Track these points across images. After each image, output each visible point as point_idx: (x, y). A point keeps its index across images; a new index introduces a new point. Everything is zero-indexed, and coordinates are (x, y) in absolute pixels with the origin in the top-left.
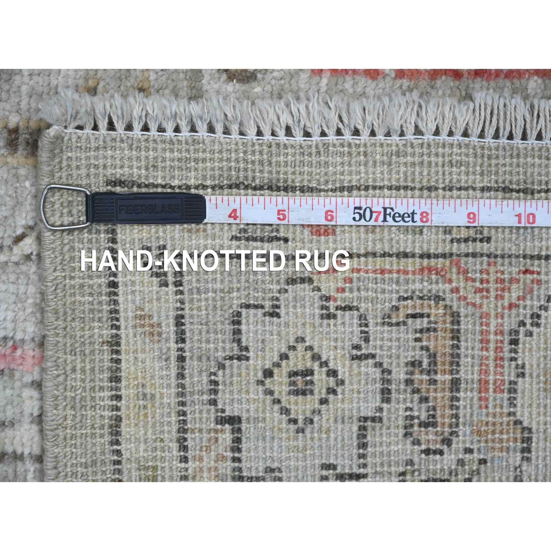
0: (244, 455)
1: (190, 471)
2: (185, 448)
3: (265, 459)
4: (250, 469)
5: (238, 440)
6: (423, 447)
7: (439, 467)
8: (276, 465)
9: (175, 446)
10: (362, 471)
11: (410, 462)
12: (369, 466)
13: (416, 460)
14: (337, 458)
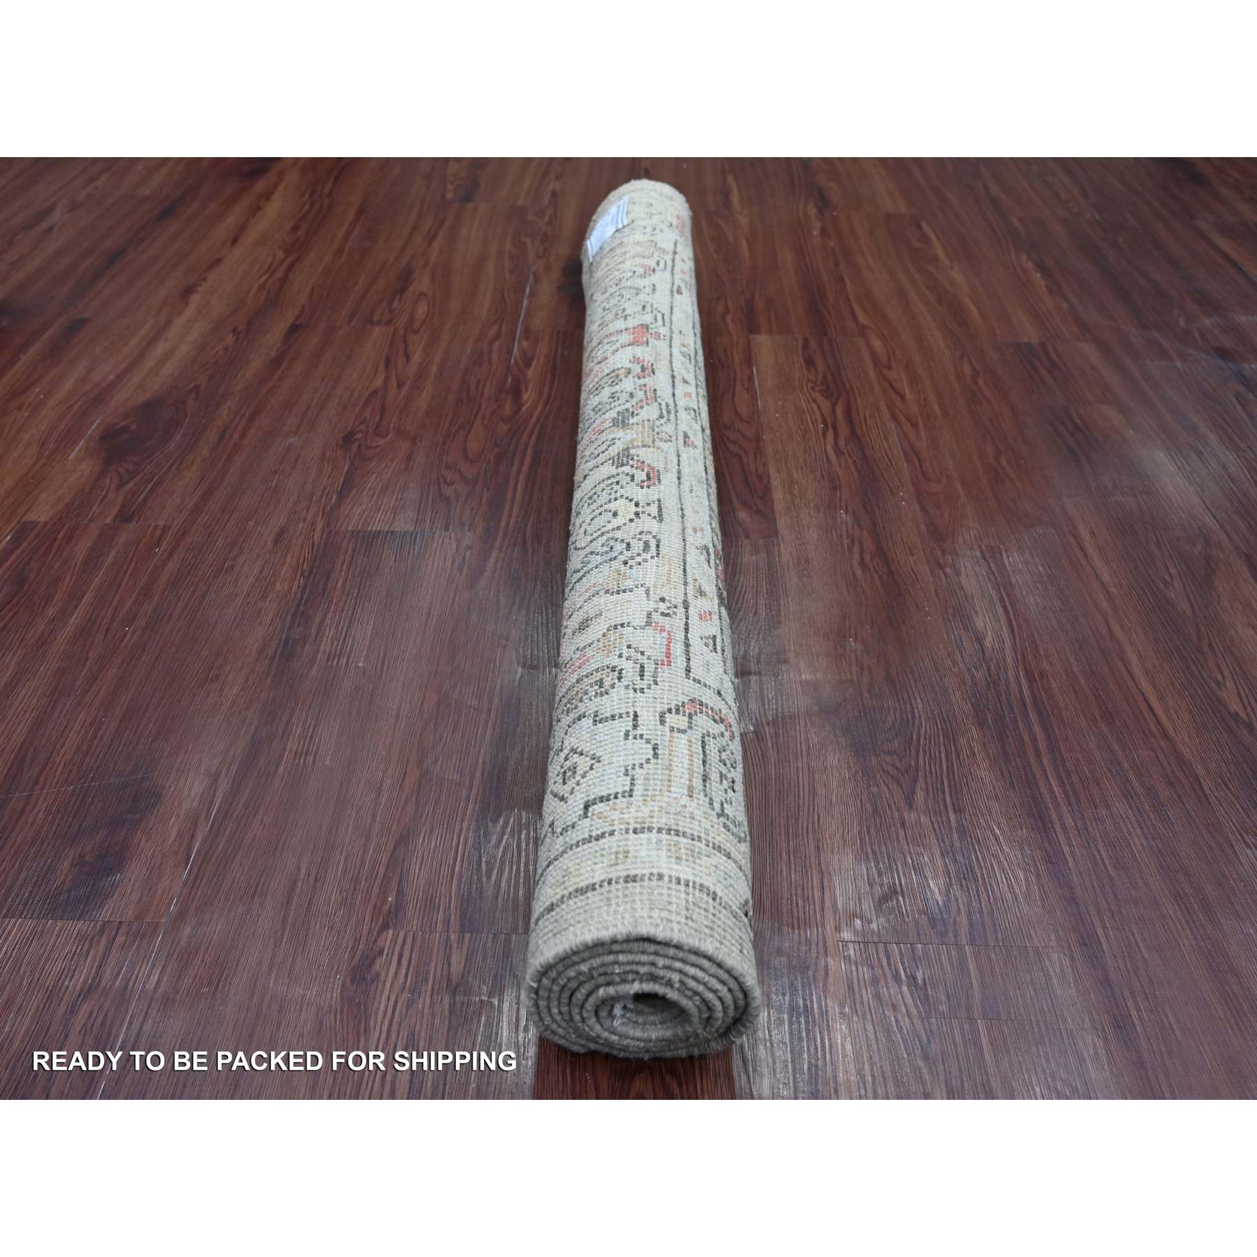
0: (612, 791)
1: (622, 827)
2: (603, 834)
3: (618, 777)
4: (623, 785)
5: (602, 799)
6: (616, 681)
7: (631, 670)
8: (623, 769)
9: (602, 841)
10: (631, 715)
11: (627, 687)
12: (628, 710)
13: (625, 683)
14: (620, 731)
